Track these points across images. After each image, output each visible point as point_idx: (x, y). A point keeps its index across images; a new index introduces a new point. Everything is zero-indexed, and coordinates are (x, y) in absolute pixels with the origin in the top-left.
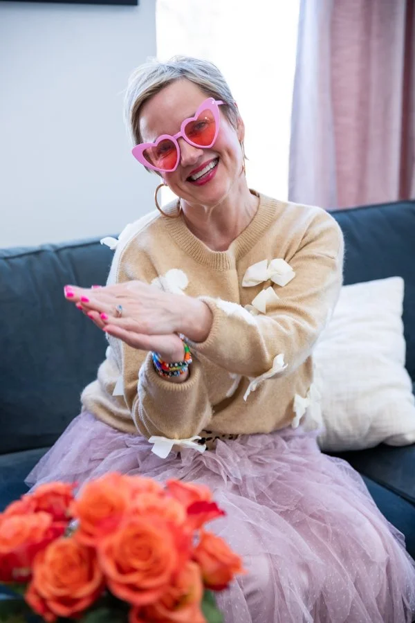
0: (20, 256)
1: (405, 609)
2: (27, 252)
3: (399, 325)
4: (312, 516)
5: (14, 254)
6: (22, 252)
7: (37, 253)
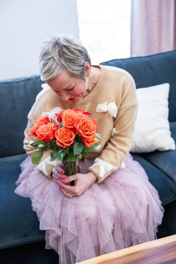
0: (22, 81)
1: (154, 222)
2: (25, 79)
3: (166, 103)
4: (121, 185)
5: (20, 80)
6: (23, 79)
7: (29, 80)
